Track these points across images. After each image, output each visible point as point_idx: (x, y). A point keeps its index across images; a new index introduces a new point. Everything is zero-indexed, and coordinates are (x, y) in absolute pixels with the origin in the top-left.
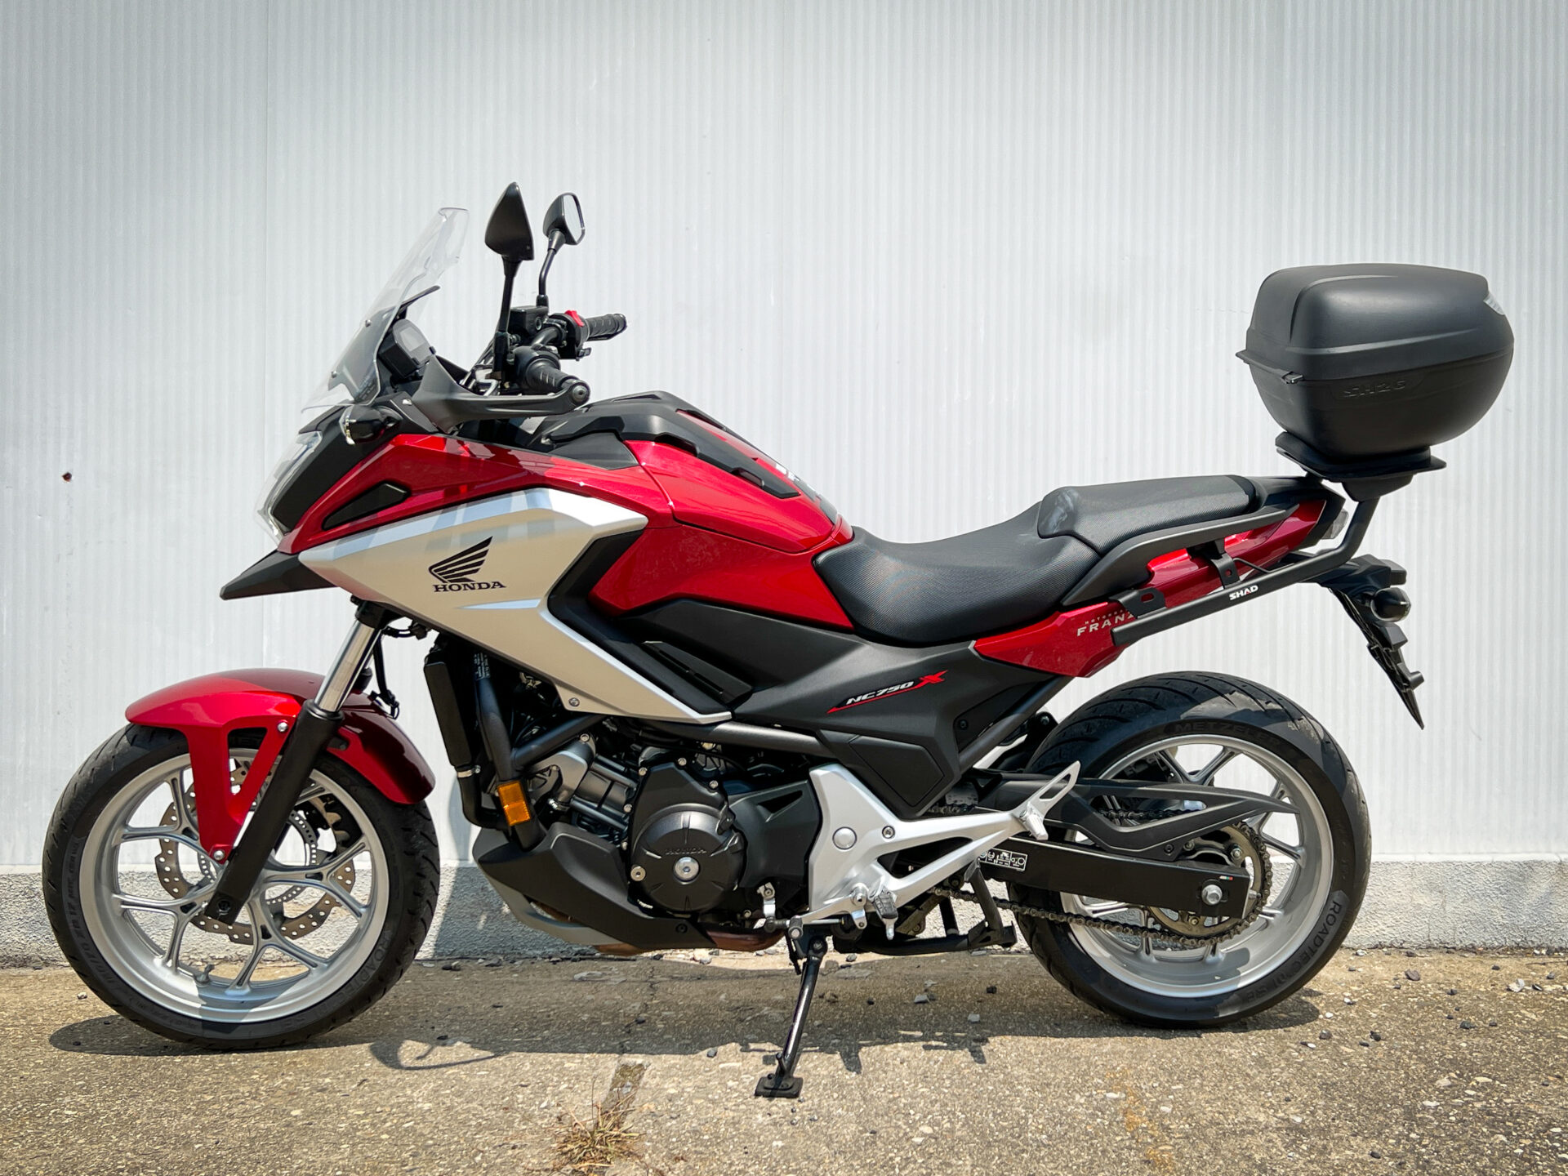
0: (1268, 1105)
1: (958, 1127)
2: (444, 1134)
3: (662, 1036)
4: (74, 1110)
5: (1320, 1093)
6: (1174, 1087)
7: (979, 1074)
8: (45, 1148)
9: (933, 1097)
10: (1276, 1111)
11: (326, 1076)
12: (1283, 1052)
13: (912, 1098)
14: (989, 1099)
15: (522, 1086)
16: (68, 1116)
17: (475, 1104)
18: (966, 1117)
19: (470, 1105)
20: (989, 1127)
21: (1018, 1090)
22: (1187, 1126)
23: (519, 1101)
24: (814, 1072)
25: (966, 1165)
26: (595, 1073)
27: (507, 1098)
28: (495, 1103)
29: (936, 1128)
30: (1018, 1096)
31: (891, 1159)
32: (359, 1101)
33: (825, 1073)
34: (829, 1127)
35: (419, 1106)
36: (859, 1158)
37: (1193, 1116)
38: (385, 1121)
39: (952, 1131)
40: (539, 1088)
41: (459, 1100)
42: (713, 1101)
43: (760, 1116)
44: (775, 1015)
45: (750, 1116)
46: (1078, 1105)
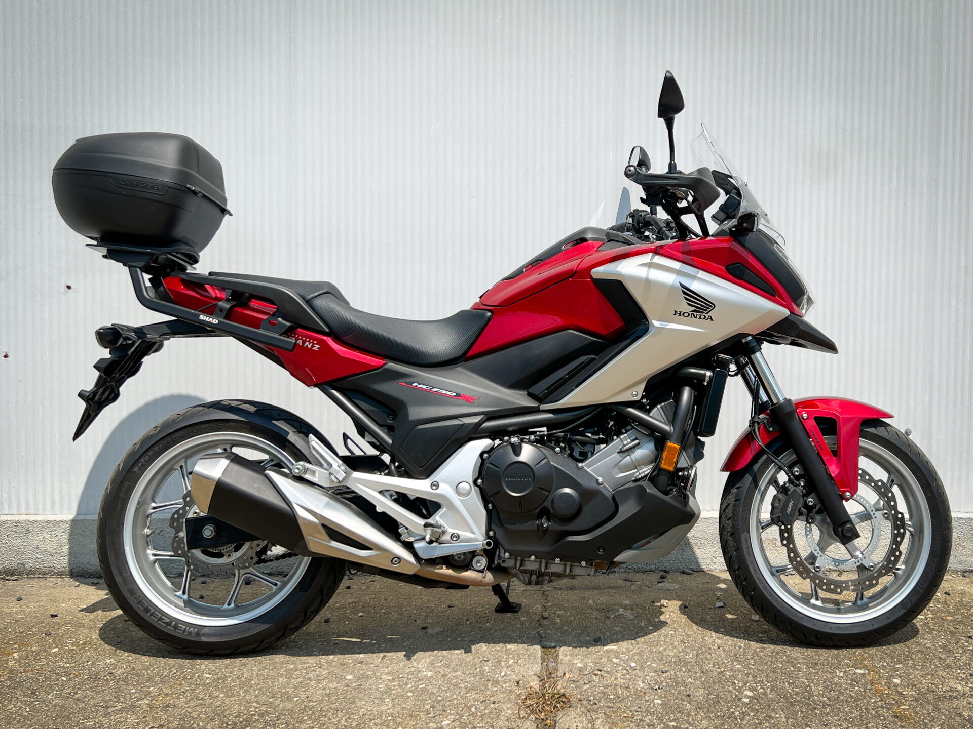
0: (960, 679)
1: (768, 691)
2: (446, 693)
3: (562, 628)
4: (210, 674)
6: (897, 666)
7: (770, 656)
8: (199, 700)
9: (746, 672)
10: (967, 683)
12: (958, 642)
13: (733, 672)
14: (782, 673)
15: (485, 661)
16: (207, 678)
17: (459, 673)
18: (771, 685)
19: (456, 674)
20: (788, 692)
21: (798, 667)
22: (914, 693)
23: (487, 671)
24: (665, 653)
25: (782, 718)
26: (528, 653)
27: (478, 669)
28: (471, 672)
29: (755, 692)
30: (800, 671)
31: (733, 713)
32: (386, 671)
33: (672, 654)
35: (425, 673)
36: (713, 712)
37: (915, 685)
39: (765, 694)
40: (496, 662)
41: (449, 670)
42: (608, 672)
43: (640, 683)
44: (628, 614)
45: (634, 682)
46: (840, 678)
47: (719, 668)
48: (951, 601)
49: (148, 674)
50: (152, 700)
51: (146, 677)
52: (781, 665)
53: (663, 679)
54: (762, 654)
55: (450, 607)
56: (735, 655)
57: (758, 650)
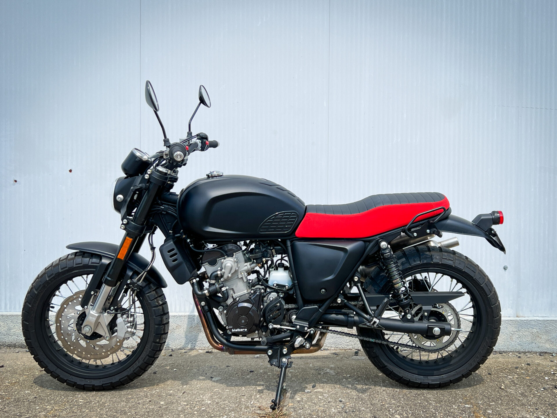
0: (530, 411)
2: (217, 412)
3: (291, 379)
4: (82, 400)
5: (549, 407)
6: (491, 404)
7: (414, 396)
8: (74, 413)
9: (398, 405)
10: (533, 414)
11: (170, 390)
12: (531, 391)
13: (390, 404)
14: (420, 406)
15: (243, 396)
16: (81, 402)
17: (227, 402)
19: (225, 402)
21: (430, 403)
23: (243, 401)
24: (351, 394)
26: (269, 392)
27: (238, 400)
28: (234, 401)
29: (401, 416)
30: (431, 405)
32: (184, 400)
33: (355, 394)
34: (360, 415)
35: (206, 402)
37: (501, 414)
38: (195, 407)
40: (249, 396)
41: (221, 400)
42: (315, 403)
43: (333, 409)
44: (332, 372)
45: (330, 409)
46: (454, 409)
47: (382, 402)
48: (530, 369)
49: (48, 399)
50: (47, 413)
51: (46, 400)
52: (419, 402)
53: (347, 408)
54: (409, 395)
55: (227, 366)
56: (393, 395)
57: (407, 393)
